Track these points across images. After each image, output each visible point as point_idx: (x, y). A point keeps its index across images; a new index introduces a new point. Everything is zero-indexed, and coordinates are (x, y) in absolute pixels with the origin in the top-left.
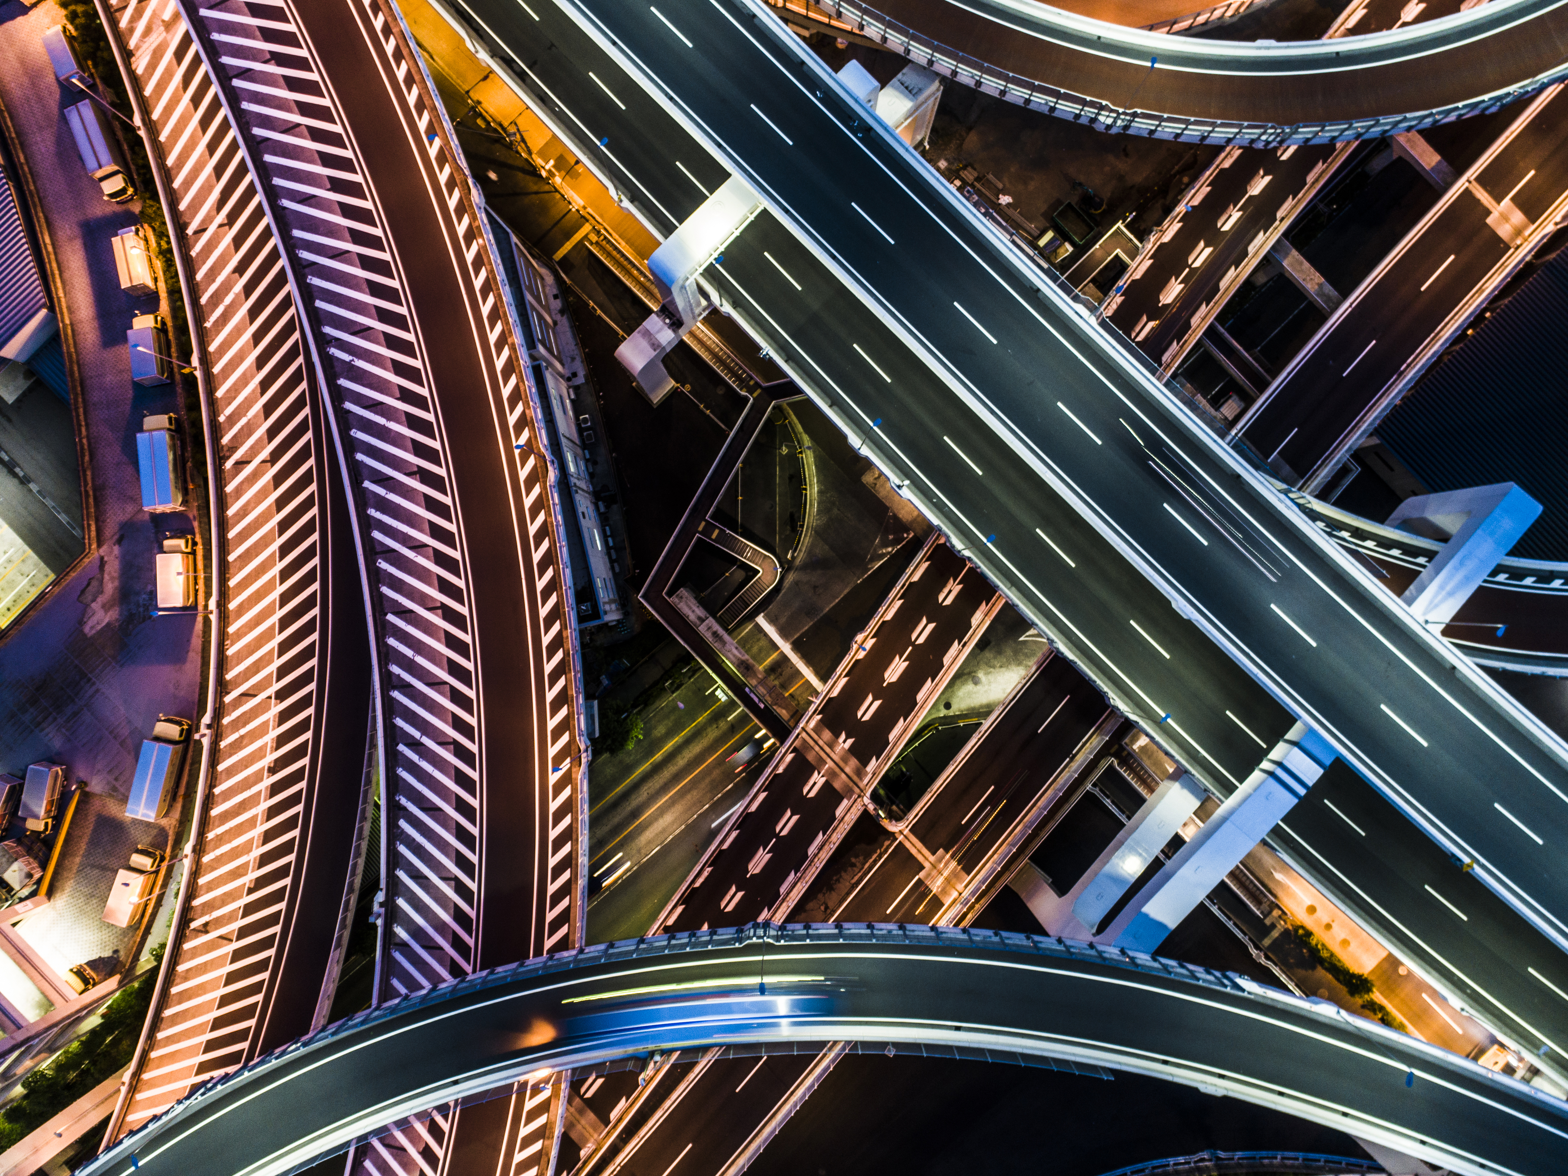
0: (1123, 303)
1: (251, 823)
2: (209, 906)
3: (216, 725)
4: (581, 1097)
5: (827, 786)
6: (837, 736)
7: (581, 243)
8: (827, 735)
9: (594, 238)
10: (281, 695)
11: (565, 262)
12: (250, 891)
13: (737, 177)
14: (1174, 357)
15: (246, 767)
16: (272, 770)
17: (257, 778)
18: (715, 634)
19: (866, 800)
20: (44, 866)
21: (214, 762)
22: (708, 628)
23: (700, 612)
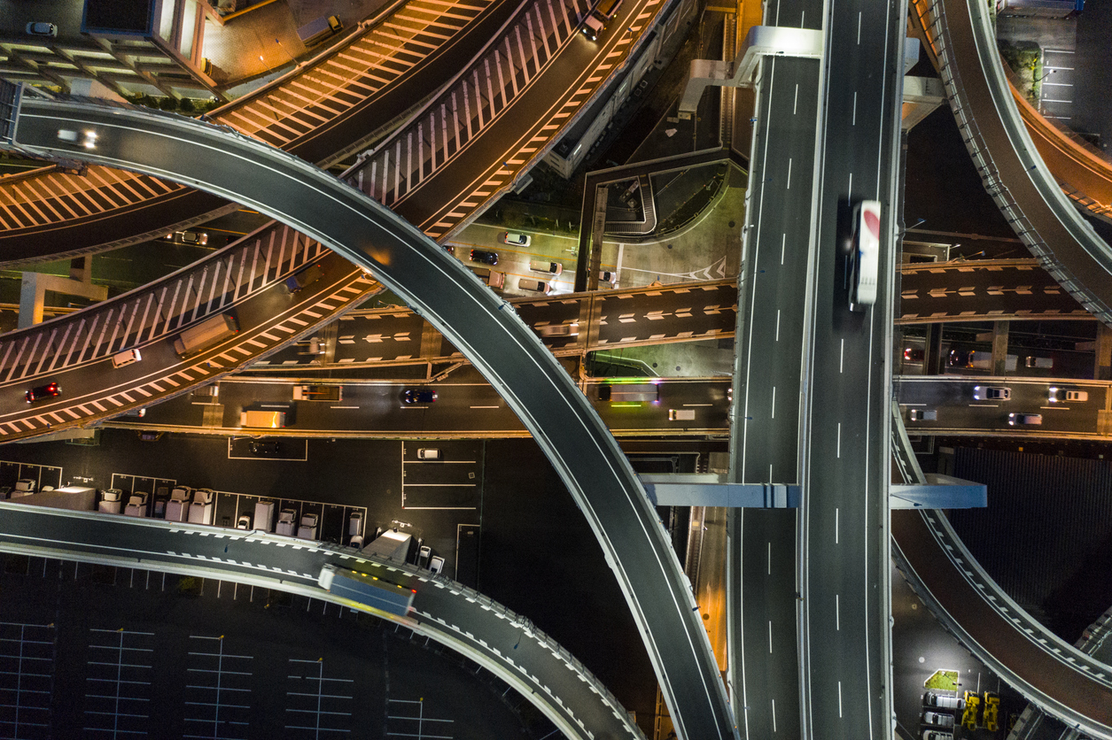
0: (914, 275)
1: (339, 83)
2: (286, 97)
3: (369, 29)
4: (338, 340)
6: (602, 315)
7: (724, 13)
8: (599, 310)
9: (731, 16)
10: (408, 46)
11: (708, 13)
13: (824, 32)
14: (909, 320)
15: (362, 59)
16: (371, 71)
17: (361, 68)
18: (600, 221)
19: (585, 352)
20: (237, 10)
21: (352, 42)
23: (604, 207)
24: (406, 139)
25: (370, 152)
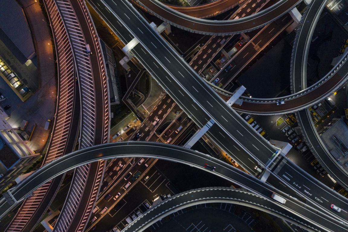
1: (61, 130)
2: (55, 143)
3: (57, 115)
4: (109, 175)
5: (149, 129)
7: (117, 45)
10: (67, 111)
11: (114, 48)
13: (135, 38)
15: (61, 122)
19: (154, 132)
20: (30, 136)
21: (56, 121)
22: (132, 105)
23: (131, 102)
24: (84, 129)
25: (80, 138)
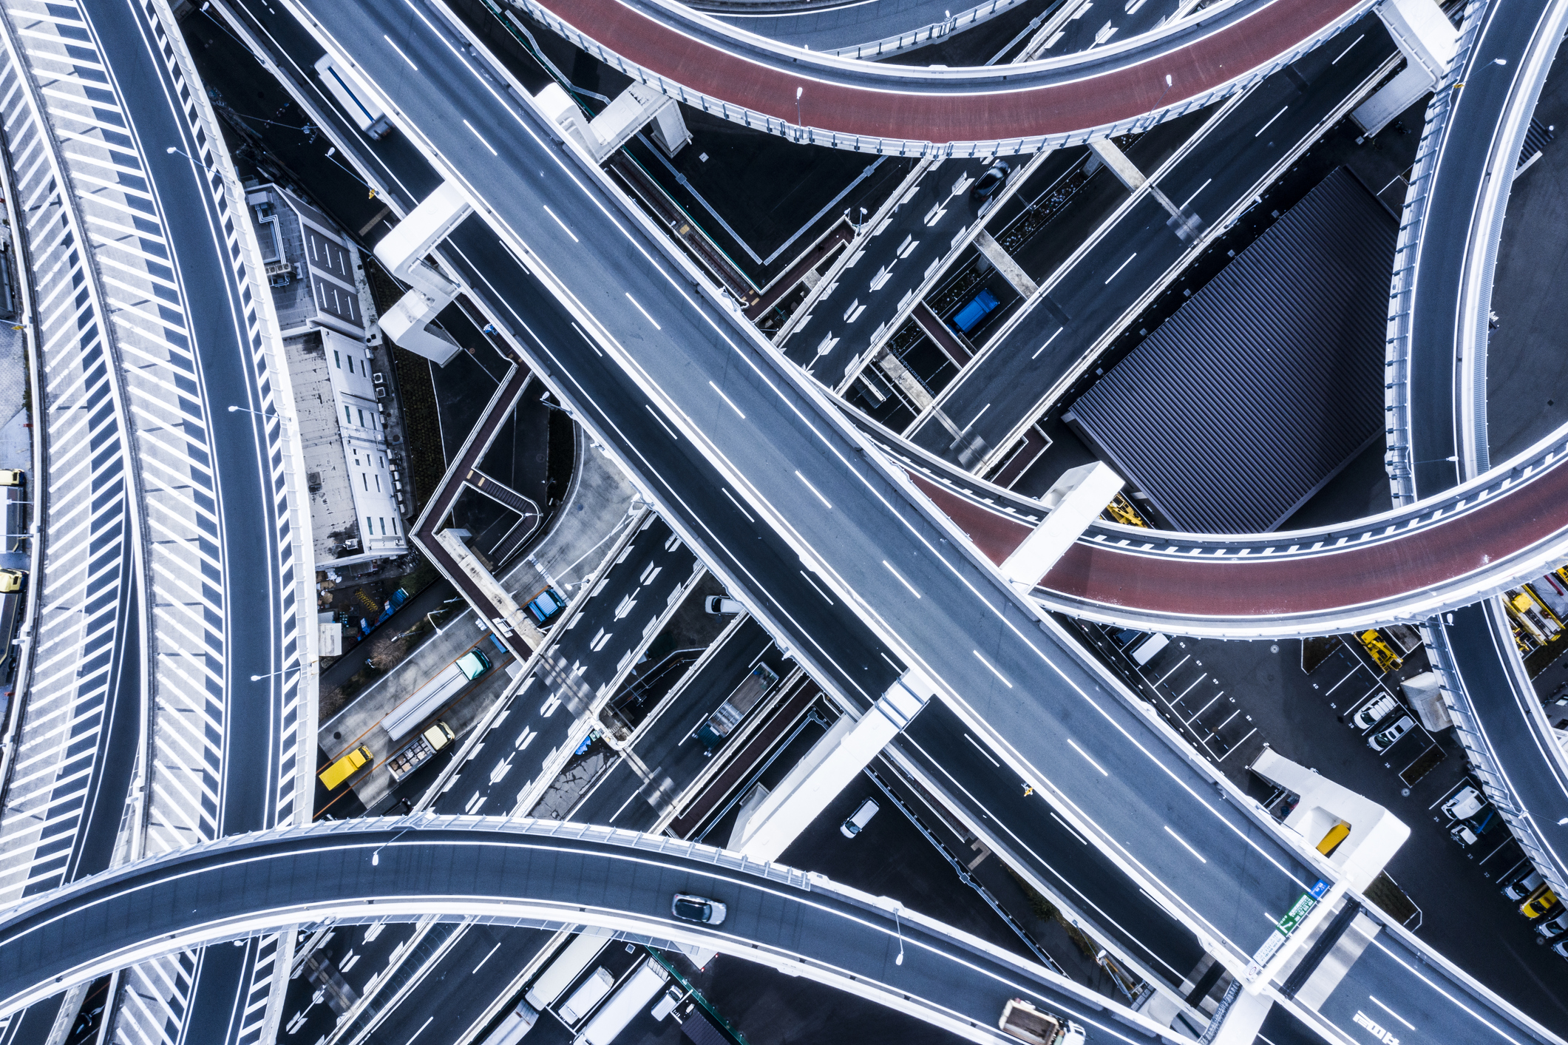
2: (25, 789)
3: (34, 633)
5: (562, 709)
6: (571, 663)
8: (563, 662)
12: (59, 777)
13: (451, 182)
14: (882, 337)
17: (68, 680)
18: (474, 568)
19: (595, 720)
22: (468, 561)
23: (463, 548)
25: (139, 782)
